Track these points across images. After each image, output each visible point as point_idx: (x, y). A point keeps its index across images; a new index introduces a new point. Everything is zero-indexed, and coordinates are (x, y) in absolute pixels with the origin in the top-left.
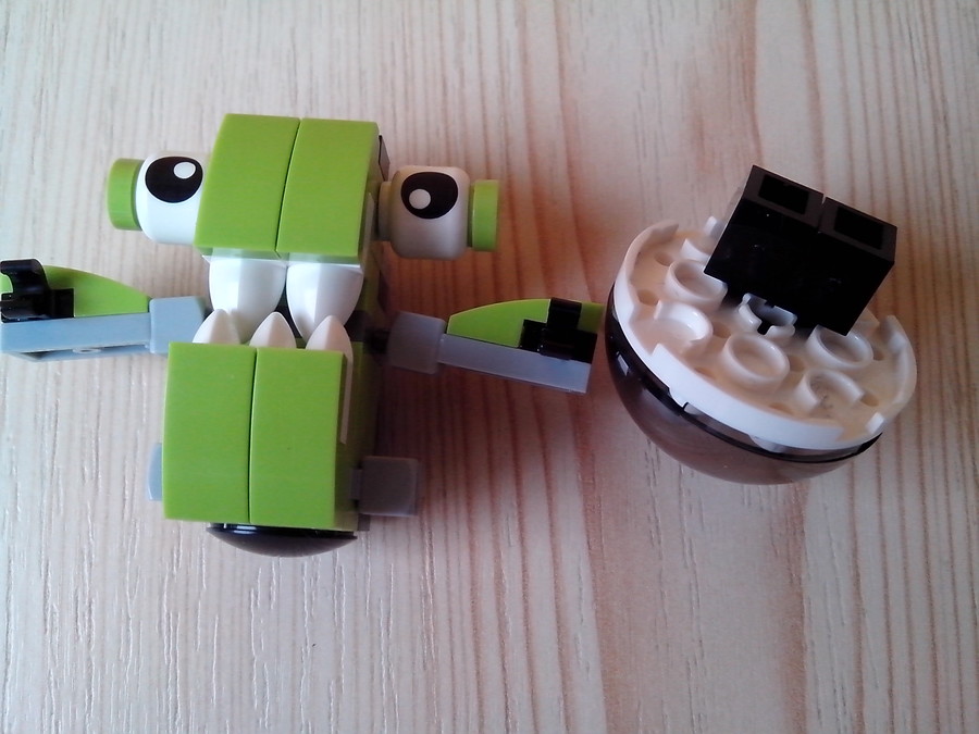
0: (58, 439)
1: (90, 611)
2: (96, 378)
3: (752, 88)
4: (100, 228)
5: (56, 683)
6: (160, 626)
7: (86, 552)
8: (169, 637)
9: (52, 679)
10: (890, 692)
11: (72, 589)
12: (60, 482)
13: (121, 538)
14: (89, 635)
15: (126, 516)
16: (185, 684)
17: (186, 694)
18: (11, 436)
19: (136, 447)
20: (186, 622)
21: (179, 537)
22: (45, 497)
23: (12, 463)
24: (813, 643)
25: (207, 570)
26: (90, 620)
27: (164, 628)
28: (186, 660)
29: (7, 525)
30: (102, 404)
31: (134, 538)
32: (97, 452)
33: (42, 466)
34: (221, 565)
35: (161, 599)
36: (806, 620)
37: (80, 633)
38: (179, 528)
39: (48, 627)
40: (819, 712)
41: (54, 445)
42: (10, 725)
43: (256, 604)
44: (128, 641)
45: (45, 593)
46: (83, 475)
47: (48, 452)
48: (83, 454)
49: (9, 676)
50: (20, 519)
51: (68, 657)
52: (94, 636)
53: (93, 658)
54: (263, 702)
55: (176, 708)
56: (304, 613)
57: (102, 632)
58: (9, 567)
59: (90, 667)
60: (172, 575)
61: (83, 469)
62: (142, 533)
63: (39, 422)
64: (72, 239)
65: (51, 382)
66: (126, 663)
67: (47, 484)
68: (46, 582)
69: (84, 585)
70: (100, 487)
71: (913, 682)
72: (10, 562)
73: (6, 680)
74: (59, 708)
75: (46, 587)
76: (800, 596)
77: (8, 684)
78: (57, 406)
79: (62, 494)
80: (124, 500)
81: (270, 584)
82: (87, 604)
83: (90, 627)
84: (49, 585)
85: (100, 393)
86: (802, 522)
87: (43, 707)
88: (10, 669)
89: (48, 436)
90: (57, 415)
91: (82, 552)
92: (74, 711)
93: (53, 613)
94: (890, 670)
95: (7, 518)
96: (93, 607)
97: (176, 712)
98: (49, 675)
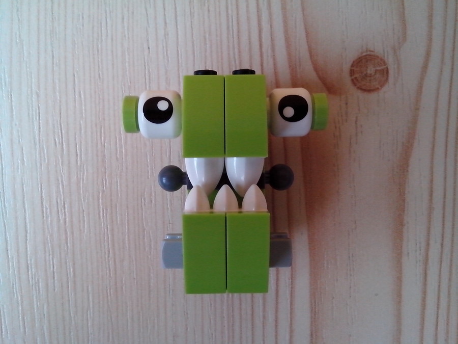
0: (41, 125)
1: (65, 208)
2: (58, 94)
4: (53, 14)
5: (51, 241)
6: (99, 214)
7: (60, 180)
8: (104, 220)
9: (49, 239)
10: (442, 245)
11: (55, 198)
12: (44, 146)
13: (77, 173)
14: (65, 219)
15: (79, 162)
16: (113, 240)
17: (113, 245)
18: (17, 123)
19: (81, 129)
20: (112, 213)
21: (106, 173)
22: (37, 153)
23: (19, 137)
24: (408, 223)
25: (121, 188)
26: (65, 212)
27: (101, 215)
28: (112, 230)
29: (20, 167)
30: (62, 107)
31: (84, 173)
33: (34, 138)
34: (127, 186)
35: (99, 202)
36: (406, 212)
37: (60, 218)
38: (105, 168)
39: (45, 215)
40: (408, 253)
42: (31, 260)
43: (145, 204)
44: (84, 221)
45: (42, 200)
46: (56, 143)
47: (37, 132)
48: (54, 132)
49: (28, 238)
50: (26, 164)
51: (56, 229)
52: (67, 219)
53: (68, 230)
54: (150, 248)
55: (109, 252)
56: (168, 208)
57: (71, 218)
58: (23, 187)
59: (66, 233)
60: (103, 191)
61: (55, 140)
62: (87, 171)
63: (31, 116)
64: (38, 19)
65: (34, 96)
66: (84, 232)
67: (37, 146)
68: (41, 194)
69: (61, 195)
70: (64, 148)
71: (453, 240)
72: (23, 185)
73: (27, 240)
74: (53, 252)
75: (42, 197)
76: (404, 201)
77: (28, 242)
78: (39, 108)
79: (46, 152)
80: (77, 155)
81: (151, 195)
82: (63, 205)
83: (65, 215)
84: (43, 195)
85: (60, 102)
86: (408, 166)
87: (45, 251)
88: (28, 235)
89: (36, 124)
90: (39, 113)
91: (58, 180)
92: (60, 253)
93: (46, 209)
94: (443, 235)
95: (19, 164)
96: (66, 206)
97: (109, 254)
98: (47, 238)
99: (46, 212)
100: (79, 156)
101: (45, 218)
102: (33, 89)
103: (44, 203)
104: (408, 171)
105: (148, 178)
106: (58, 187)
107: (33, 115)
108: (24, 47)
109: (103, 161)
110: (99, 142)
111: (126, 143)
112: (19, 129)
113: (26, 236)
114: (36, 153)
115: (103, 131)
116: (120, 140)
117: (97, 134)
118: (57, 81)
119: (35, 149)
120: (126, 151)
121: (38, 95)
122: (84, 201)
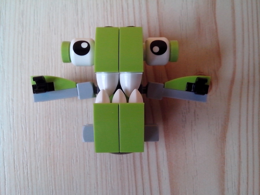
1: (27, 166)
2: (24, 100)
3: (215, 9)
5: (19, 185)
7: (25, 149)
8: (50, 173)
10: (247, 183)
11: (22, 160)
12: (16, 130)
13: (34, 145)
14: (27, 172)
15: (35, 139)
16: (55, 184)
17: (55, 187)
19: (37, 119)
20: (54, 168)
21: (51, 145)
23: (2, 124)
24: (227, 171)
25: (59, 153)
26: (27, 168)
27: (48, 170)
28: (55, 178)
30: (26, 107)
31: (38, 145)
32: (26, 121)
33: (10, 125)
34: (63, 152)
35: (47, 162)
36: (225, 164)
37: (25, 171)
38: (51, 142)
39: (16, 170)
40: (228, 189)
41: (13, 119)
43: (73, 163)
44: (38, 173)
45: (14, 161)
46: (22, 128)
47: (12, 121)
48: (22, 122)
49: (6, 183)
50: (5, 140)
52: (29, 172)
53: (29, 179)
54: (77, 189)
56: (87, 165)
57: (31, 171)
58: (3, 154)
59: (28, 180)
60: (49, 156)
61: (22, 126)
62: (40, 144)
65: (11, 101)
66: (38, 179)
67: (12, 130)
68: (14, 158)
69: (25, 158)
71: (253, 180)
72: (3, 152)
73: (5, 184)
74: (21, 192)
75: (14, 159)
76: (224, 158)
77: (6, 185)
78: (13, 108)
79: (17, 133)
80: (34, 135)
81: (77, 157)
82: (26, 164)
83: (27, 170)
85: (25, 104)
87: (16, 191)
88: (6, 182)
89: (11, 117)
90: (13, 111)
91: (23, 149)
92: (25, 192)
93: (17, 166)
94: (248, 177)
95: (2, 140)
96: (28, 165)
97: (53, 192)
98: (17, 183)
99: (17, 168)
100: (35, 135)
101: (16, 172)
102: (10, 97)
103: (15, 163)
104: (225, 141)
105: (75, 147)
106: (23, 153)
107: (9, 112)
108: (5, 73)
109: (49, 138)
110: (47, 127)
111: (62, 127)
112: (2, 120)
113: (5, 182)
114: (11, 134)
115: (49, 121)
116: (59, 125)
117: (46, 122)
118: (23, 92)
119: (11, 131)
120: (63, 132)
121: (12, 100)
122: (38, 162)
